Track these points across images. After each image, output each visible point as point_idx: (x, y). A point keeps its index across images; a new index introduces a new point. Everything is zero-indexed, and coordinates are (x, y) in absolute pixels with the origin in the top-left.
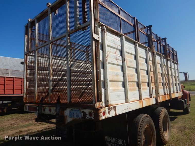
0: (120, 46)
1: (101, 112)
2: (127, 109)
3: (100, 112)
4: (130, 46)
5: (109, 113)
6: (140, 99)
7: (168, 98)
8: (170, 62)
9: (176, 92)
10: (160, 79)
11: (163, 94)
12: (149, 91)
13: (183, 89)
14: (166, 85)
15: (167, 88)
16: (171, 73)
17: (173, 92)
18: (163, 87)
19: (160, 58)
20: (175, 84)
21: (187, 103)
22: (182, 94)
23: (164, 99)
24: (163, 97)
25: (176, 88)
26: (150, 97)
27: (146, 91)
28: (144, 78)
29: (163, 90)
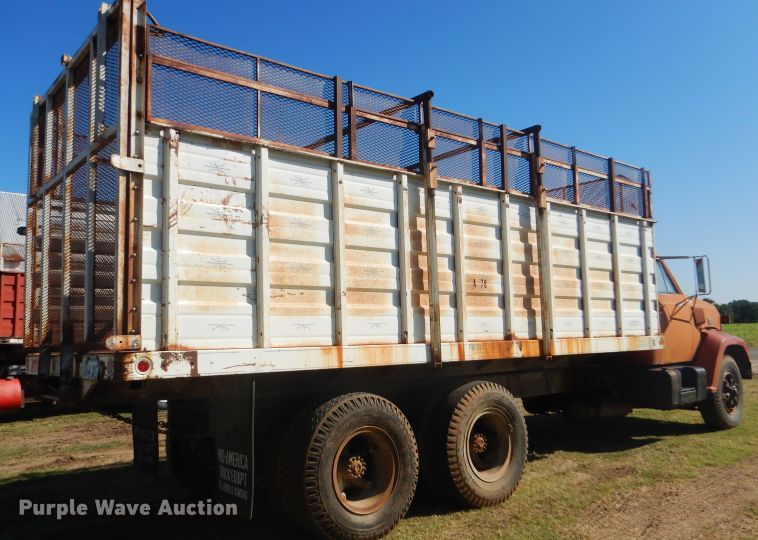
0: (246, 179)
1: (132, 362)
2: (254, 365)
3: (128, 360)
4: (304, 176)
5: (164, 366)
6: (337, 342)
7: (528, 352)
8: (580, 216)
9: (614, 333)
10: (484, 281)
11: (500, 336)
12: (395, 320)
13: (703, 326)
14: (527, 304)
15: (532, 314)
16: (581, 257)
17: (581, 334)
18: (500, 311)
19: (496, 203)
20: (609, 303)
21: (710, 384)
22: (661, 343)
23: (490, 351)
24: (485, 344)
25: (613, 319)
26: (403, 341)
27: (376, 319)
28: (372, 278)
29: (500, 320)
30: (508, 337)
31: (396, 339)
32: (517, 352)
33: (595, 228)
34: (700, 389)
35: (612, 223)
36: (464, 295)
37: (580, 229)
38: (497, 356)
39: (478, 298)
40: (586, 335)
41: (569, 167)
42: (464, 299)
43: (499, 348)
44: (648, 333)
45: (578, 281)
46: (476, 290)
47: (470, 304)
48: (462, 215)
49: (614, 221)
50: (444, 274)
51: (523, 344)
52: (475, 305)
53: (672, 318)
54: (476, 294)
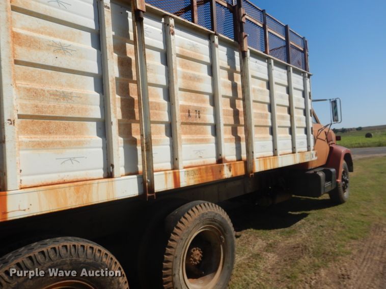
7: (236, 172)
8: (269, 64)
9: (291, 151)
10: (198, 112)
11: (213, 160)
12: (99, 153)
13: (331, 142)
14: (234, 132)
15: (238, 140)
16: (271, 96)
17: (271, 154)
18: (213, 138)
19: (207, 42)
20: (287, 130)
21: (337, 178)
22: (316, 155)
23: (204, 175)
24: (200, 169)
25: (290, 141)
26: (109, 175)
27: (70, 153)
28: (63, 104)
29: (213, 146)
30: (220, 161)
31: (100, 173)
32: (227, 174)
33: (279, 75)
34: (333, 182)
35: (289, 72)
36: (178, 125)
37: (270, 74)
38: (210, 178)
39: (193, 127)
40: (275, 154)
41: (261, 26)
42: (179, 128)
43: (212, 172)
44: (309, 150)
45: (269, 114)
46: (190, 120)
47: (185, 133)
48: (175, 49)
49: (290, 71)
50: (159, 104)
51: (232, 166)
52: (190, 134)
53: (317, 138)
54: (191, 124)
